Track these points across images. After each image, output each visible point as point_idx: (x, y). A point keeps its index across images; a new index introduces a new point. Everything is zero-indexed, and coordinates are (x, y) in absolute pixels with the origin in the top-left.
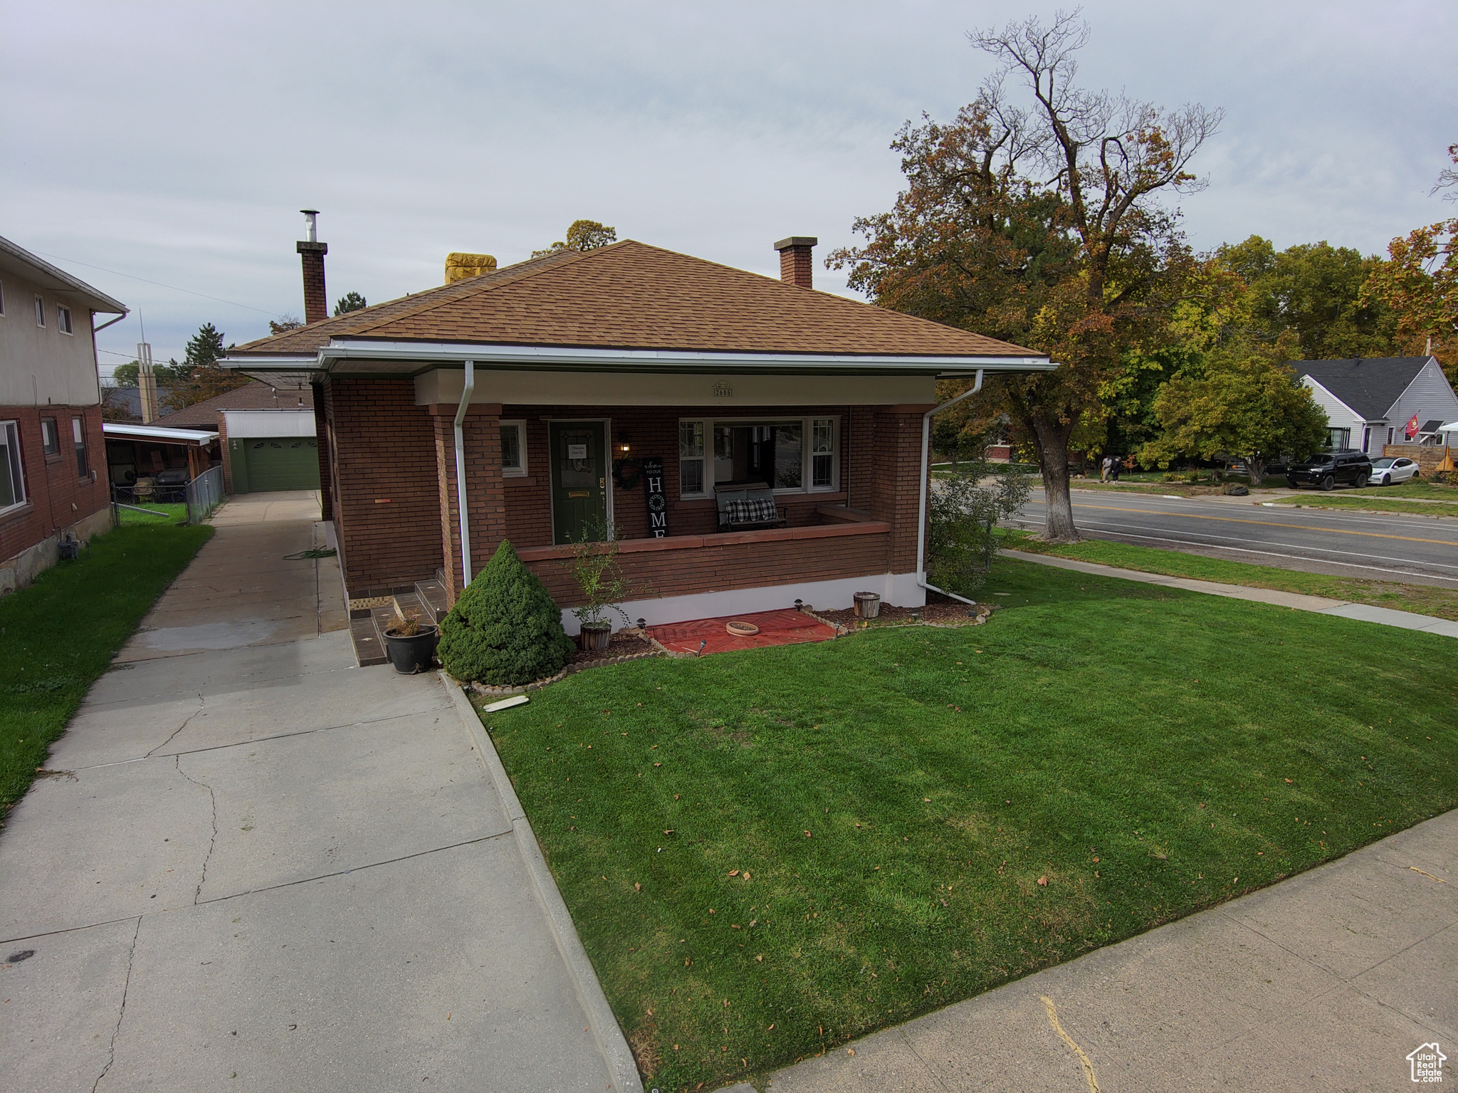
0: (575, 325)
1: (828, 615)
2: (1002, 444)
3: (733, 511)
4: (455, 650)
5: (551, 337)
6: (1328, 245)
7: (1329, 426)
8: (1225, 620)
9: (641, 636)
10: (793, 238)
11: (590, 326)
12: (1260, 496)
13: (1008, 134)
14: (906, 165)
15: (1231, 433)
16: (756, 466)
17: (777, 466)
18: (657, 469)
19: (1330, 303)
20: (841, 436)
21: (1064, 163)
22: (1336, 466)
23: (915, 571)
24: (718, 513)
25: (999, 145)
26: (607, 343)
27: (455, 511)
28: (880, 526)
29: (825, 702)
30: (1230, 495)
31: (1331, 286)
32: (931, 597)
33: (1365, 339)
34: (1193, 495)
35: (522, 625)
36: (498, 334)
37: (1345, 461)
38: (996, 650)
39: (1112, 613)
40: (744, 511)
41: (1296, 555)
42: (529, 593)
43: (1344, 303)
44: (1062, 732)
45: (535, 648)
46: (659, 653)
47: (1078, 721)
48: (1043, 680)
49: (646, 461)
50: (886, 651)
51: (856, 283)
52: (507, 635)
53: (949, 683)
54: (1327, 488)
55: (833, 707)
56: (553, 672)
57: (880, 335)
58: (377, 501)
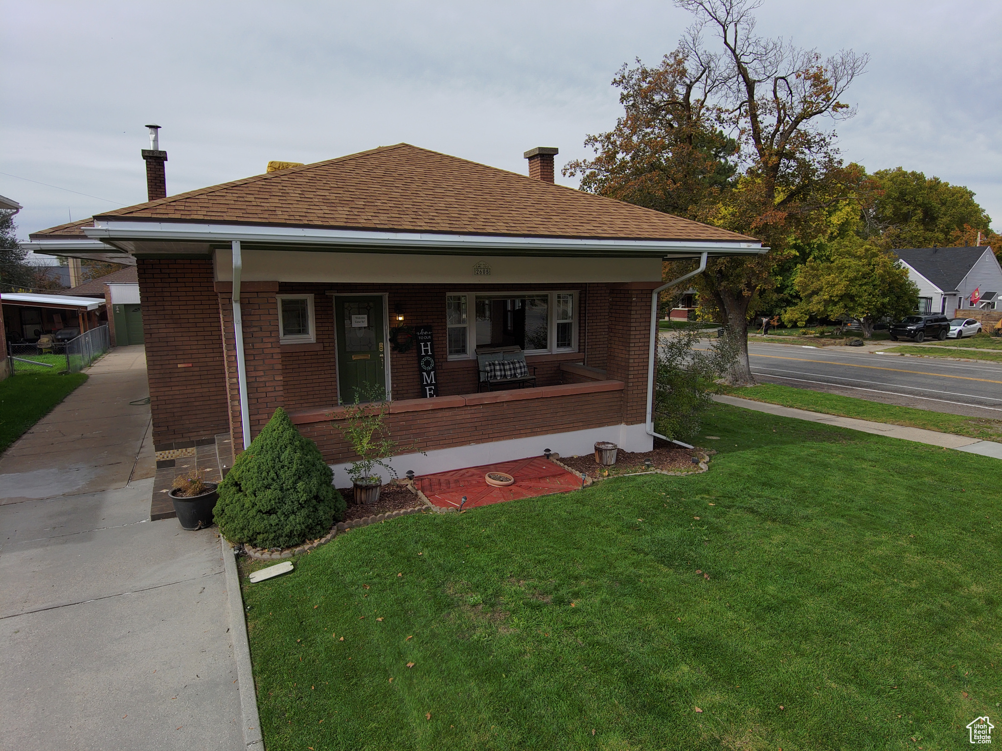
0: (345, 209)
1: (570, 461)
2: (682, 307)
3: (491, 371)
4: (228, 515)
5: (321, 219)
6: (903, 170)
7: (920, 296)
8: (906, 465)
9: (409, 487)
10: (539, 148)
11: (360, 210)
12: (872, 346)
13: (704, 72)
14: (623, 98)
15: (851, 301)
16: (509, 328)
17: (527, 328)
18: (428, 335)
19: (905, 209)
20: (580, 307)
21: (744, 96)
22: (925, 325)
23: (645, 422)
24: (479, 372)
25: (697, 80)
26: (373, 226)
27: (235, 380)
28: (615, 384)
29: (579, 570)
30: (850, 345)
31: (906, 198)
32: (657, 443)
33: (929, 234)
34: (823, 345)
35: (292, 491)
36: (267, 216)
37: (931, 321)
38: (727, 501)
39: (813, 459)
40: (501, 370)
41: (917, 395)
42: (300, 459)
43: (914, 209)
44: (810, 603)
45: (304, 512)
46: (424, 508)
47: (822, 589)
48: (777, 539)
49: (418, 329)
50: (629, 504)
51: (585, 187)
52: (277, 501)
53: (692, 543)
54: (919, 341)
55: (587, 577)
56: (322, 533)
57: (618, 222)
58: (179, 366)
